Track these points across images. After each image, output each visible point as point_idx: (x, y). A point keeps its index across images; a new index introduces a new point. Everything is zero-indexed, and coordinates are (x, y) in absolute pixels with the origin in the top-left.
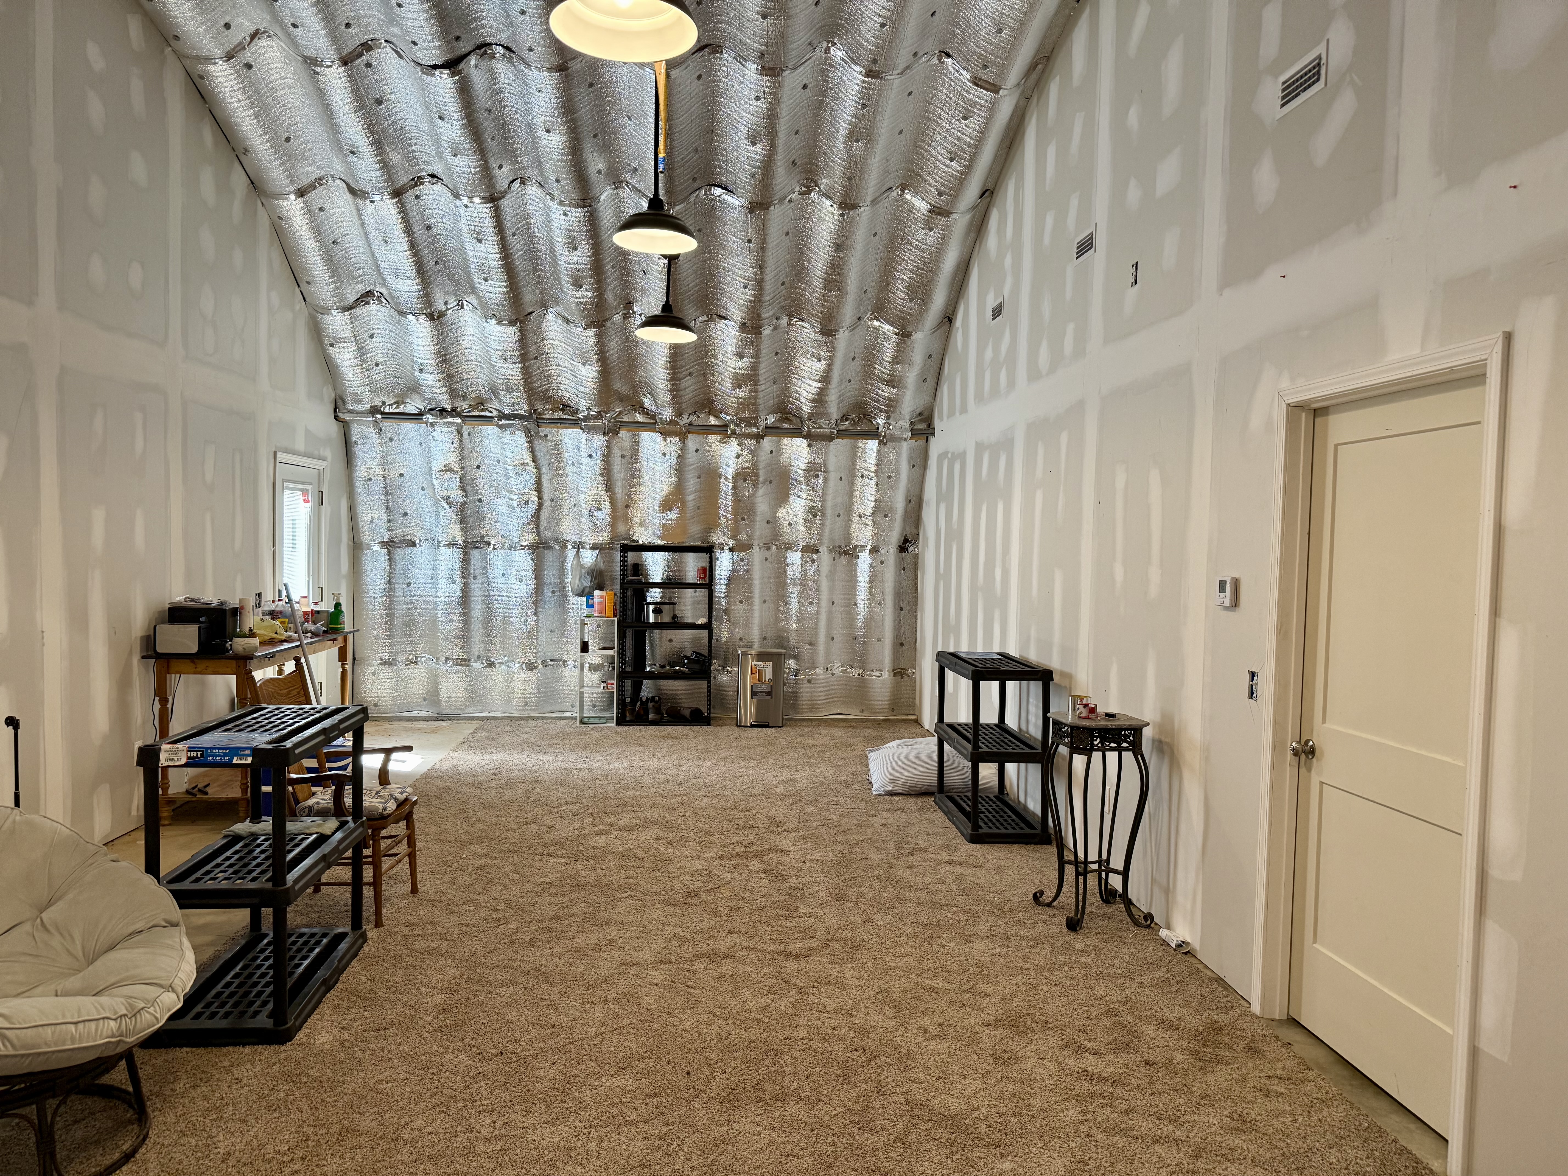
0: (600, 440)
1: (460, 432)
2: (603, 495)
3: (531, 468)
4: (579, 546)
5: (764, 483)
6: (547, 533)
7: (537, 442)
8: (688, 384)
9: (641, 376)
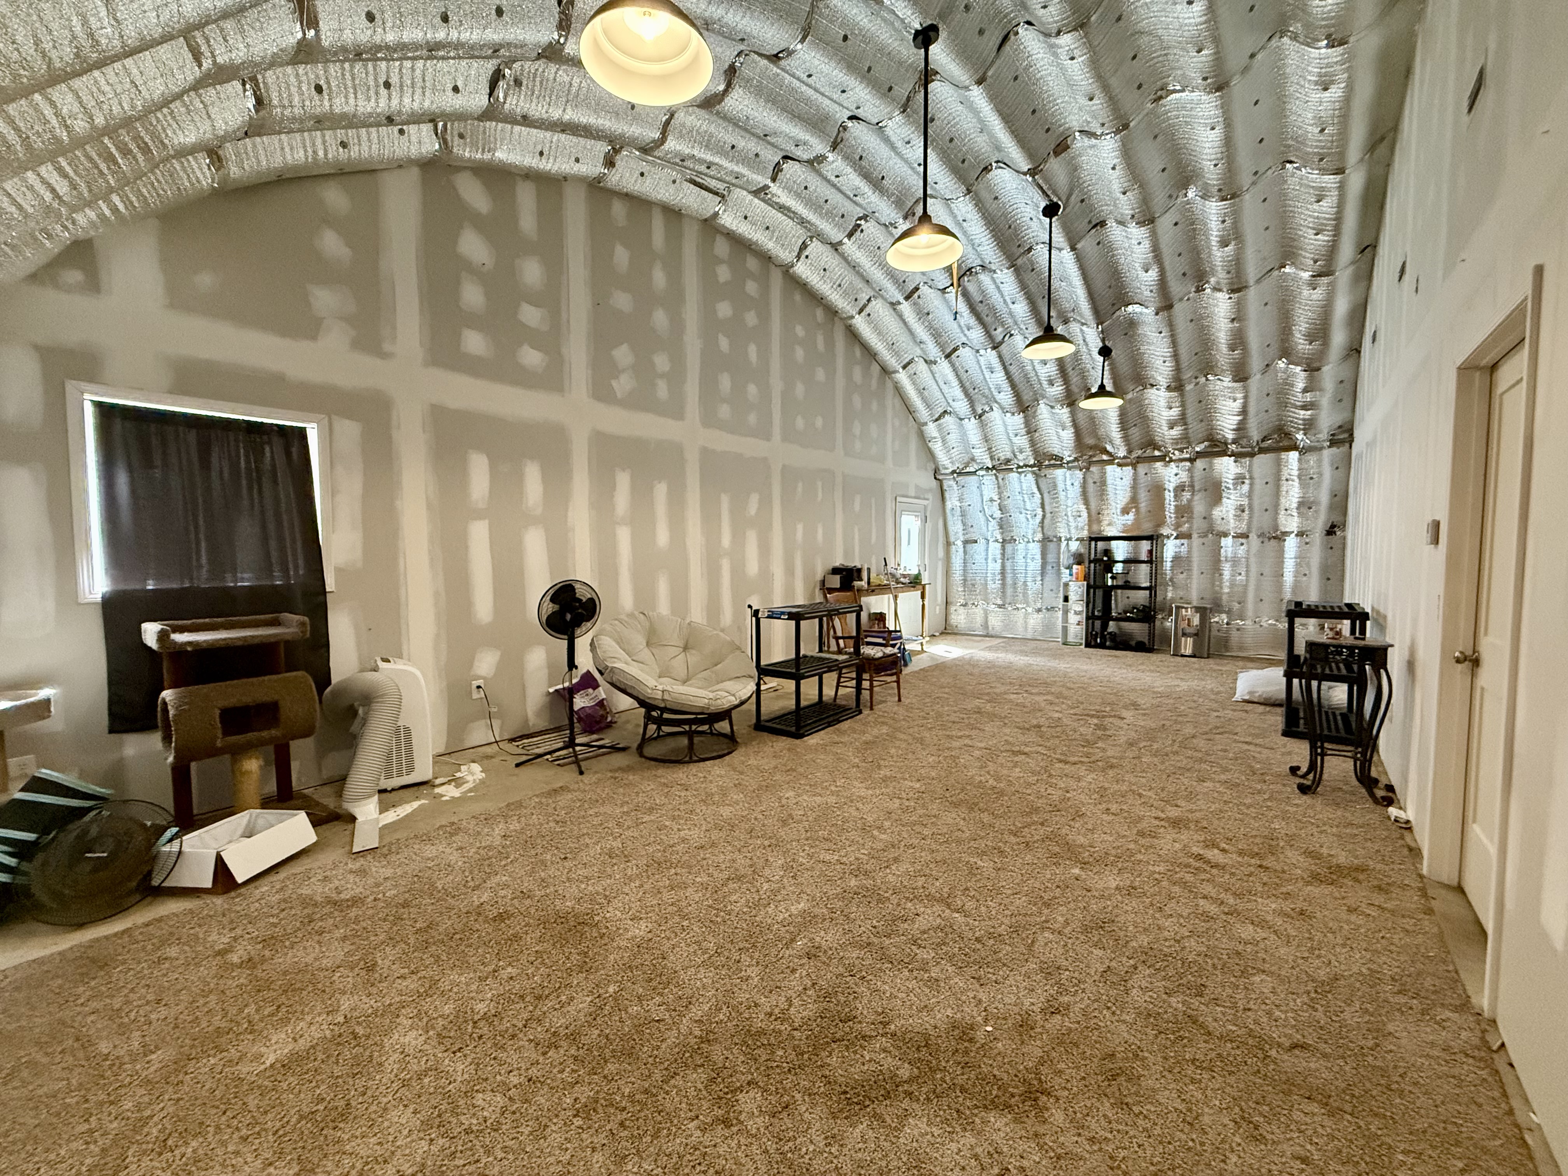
0: (1079, 474)
1: (997, 478)
2: (1083, 507)
3: (1038, 495)
4: (1070, 539)
5: (1199, 491)
6: (1049, 533)
7: (1040, 480)
8: (1135, 433)
9: (1101, 432)
